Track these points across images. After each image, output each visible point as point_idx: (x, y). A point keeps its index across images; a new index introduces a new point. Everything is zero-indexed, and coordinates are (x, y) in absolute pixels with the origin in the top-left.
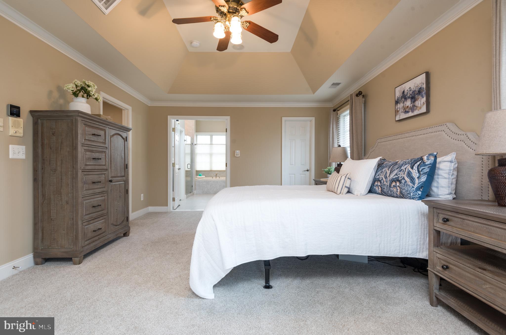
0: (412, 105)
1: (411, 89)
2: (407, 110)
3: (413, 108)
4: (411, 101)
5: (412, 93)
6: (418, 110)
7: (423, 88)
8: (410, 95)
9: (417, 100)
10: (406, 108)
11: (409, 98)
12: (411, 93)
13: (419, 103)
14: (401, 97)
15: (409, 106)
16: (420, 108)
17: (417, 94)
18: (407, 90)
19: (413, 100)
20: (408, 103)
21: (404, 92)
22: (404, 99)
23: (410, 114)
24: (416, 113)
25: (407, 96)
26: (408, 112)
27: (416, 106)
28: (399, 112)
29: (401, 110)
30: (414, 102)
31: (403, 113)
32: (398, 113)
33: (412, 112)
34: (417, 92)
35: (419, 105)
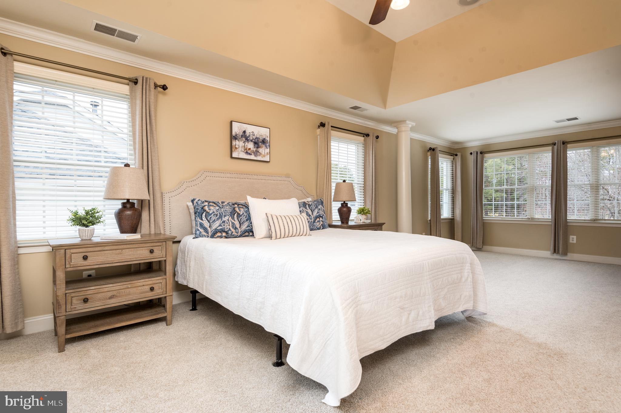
0: (254, 149)
1: (254, 134)
2: (249, 152)
3: (256, 153)
4: (254, 146)
5: (256, 138)
6: (262, 157)
7: (268, 141)
8: (253, 139)
9: (261, 148)
10: (248, 149)
11: (252, 141)
12: (254, 138)
13: (263, 151)
14: (240, 135)
15: (252, 149)
16: (264, 156)
17: (261, 142)
18: (250, 133)
19: (256, 146)
20: (251, 145)
21: (244, 132)
22: (246, 139)
23: (252, 157)
24: (259, 158)
25: (249, 139)
26: (250, 154)
27: (260, 153)
28: (238, 149)
29: (240, 148)
30: (257, 148)
31: (244, 153)
32: (236, 150)
33: (256, 156)
34: (261, 140)
35: (263, 153)
